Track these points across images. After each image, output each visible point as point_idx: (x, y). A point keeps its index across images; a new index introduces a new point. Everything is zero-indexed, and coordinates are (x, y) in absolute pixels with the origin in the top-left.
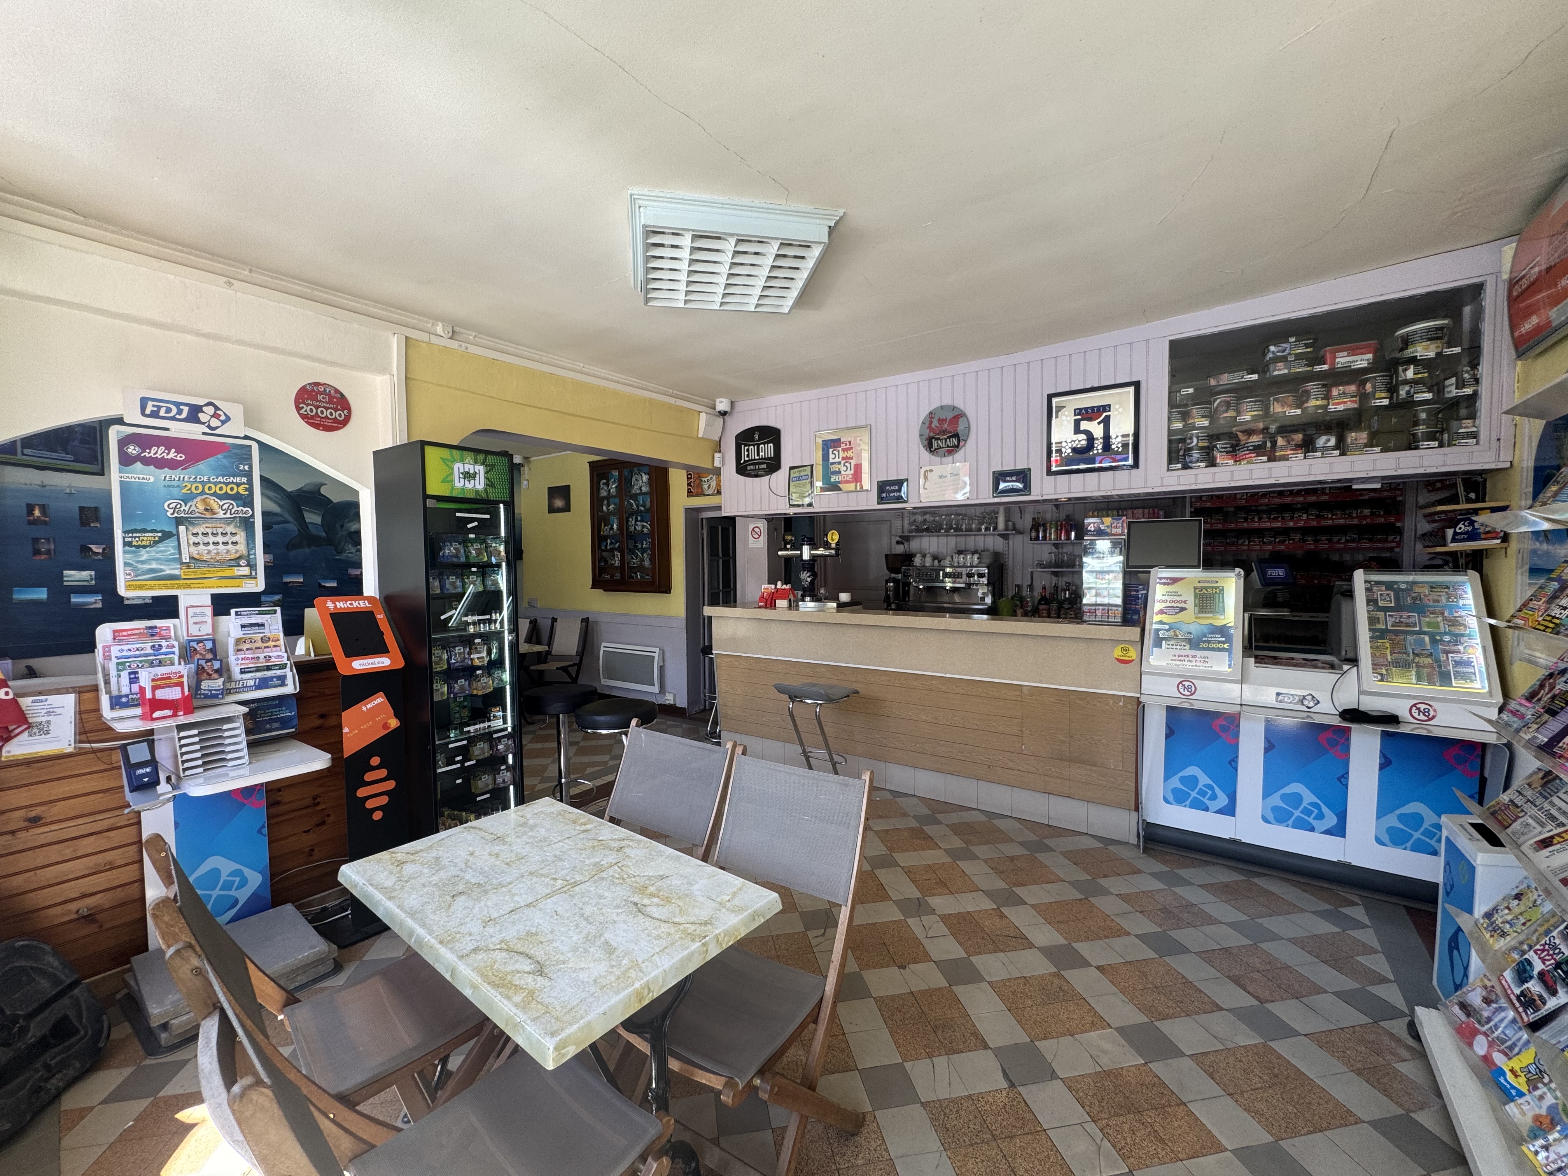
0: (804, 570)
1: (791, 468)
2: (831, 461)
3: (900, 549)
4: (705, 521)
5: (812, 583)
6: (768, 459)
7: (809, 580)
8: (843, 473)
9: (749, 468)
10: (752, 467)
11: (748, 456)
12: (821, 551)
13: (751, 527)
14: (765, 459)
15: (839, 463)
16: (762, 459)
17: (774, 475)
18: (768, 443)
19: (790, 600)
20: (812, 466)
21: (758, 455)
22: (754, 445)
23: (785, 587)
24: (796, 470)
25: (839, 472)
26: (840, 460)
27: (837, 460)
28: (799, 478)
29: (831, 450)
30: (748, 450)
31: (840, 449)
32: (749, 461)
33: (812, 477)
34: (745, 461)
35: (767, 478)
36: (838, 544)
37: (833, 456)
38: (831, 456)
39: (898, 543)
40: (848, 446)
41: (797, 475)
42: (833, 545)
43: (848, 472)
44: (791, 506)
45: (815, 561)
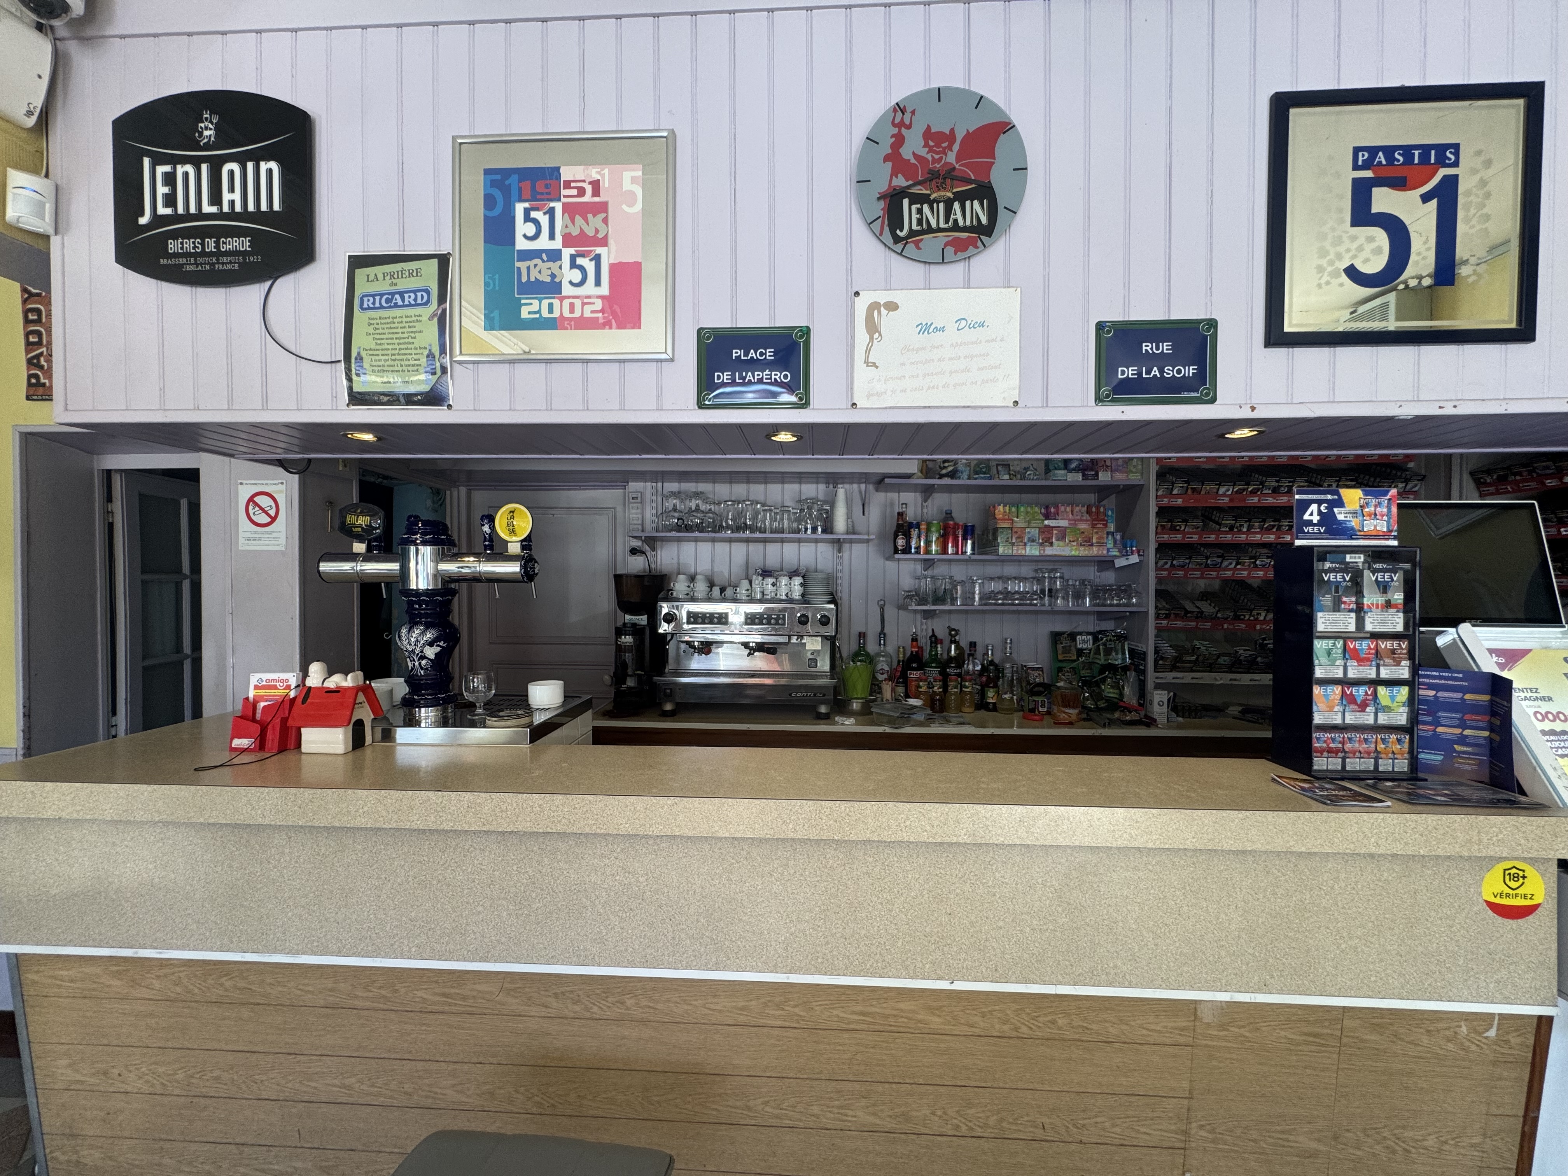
0: (413, 624)
1: (357, 262)
2: (522, 244)
3: (636, 565)
4: (117, 483)
5: (441, 660)
6: (258, 216)
7: (431, 652)
8: (567, 290)
9: (173, 246)
10: (188, 245)
11: (170, 200)
12: (471, 565)
13: (245, 493)
14: (245, 216)
15: (554, 256)
16: (232, 215)
17: (285, 285)
18: (257, 157)
19: (359, 726)
20: (443, 261)
21: (216, 199)
22: (196, 162)
23: (337, 681)
24: (379, 270)
25: (553, 288)
26: (557, 244)
27: (543, 243)
28: (390, 300)
29: (520, 208)
30: (169, 180)
31: (558, 206)
32: (176, 218)
33: (442, 299)
34: (158, 221)
35: (253, 293)
36: (527, 543)
37: (530, 229)
38: (523, 228)
39: (634, 551)
40: (588, 198)
41: (384, 286)
42: (514, 548)
43: (590, 288)
44: (357, 399)
45: (454, 592)
